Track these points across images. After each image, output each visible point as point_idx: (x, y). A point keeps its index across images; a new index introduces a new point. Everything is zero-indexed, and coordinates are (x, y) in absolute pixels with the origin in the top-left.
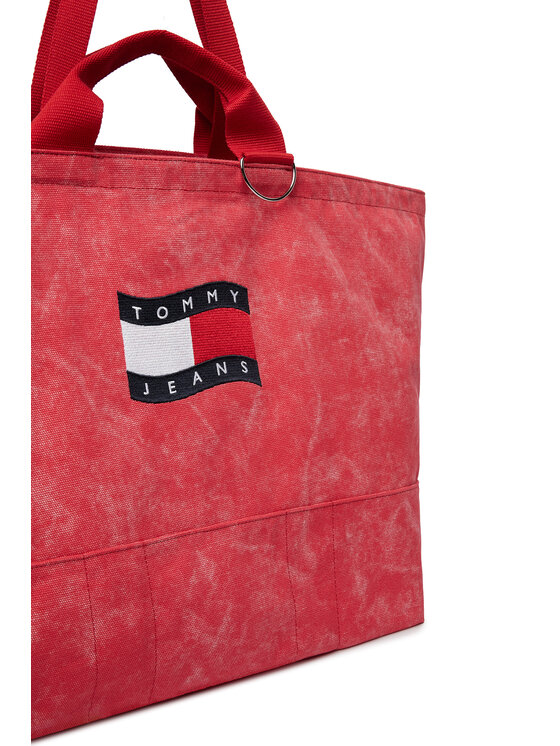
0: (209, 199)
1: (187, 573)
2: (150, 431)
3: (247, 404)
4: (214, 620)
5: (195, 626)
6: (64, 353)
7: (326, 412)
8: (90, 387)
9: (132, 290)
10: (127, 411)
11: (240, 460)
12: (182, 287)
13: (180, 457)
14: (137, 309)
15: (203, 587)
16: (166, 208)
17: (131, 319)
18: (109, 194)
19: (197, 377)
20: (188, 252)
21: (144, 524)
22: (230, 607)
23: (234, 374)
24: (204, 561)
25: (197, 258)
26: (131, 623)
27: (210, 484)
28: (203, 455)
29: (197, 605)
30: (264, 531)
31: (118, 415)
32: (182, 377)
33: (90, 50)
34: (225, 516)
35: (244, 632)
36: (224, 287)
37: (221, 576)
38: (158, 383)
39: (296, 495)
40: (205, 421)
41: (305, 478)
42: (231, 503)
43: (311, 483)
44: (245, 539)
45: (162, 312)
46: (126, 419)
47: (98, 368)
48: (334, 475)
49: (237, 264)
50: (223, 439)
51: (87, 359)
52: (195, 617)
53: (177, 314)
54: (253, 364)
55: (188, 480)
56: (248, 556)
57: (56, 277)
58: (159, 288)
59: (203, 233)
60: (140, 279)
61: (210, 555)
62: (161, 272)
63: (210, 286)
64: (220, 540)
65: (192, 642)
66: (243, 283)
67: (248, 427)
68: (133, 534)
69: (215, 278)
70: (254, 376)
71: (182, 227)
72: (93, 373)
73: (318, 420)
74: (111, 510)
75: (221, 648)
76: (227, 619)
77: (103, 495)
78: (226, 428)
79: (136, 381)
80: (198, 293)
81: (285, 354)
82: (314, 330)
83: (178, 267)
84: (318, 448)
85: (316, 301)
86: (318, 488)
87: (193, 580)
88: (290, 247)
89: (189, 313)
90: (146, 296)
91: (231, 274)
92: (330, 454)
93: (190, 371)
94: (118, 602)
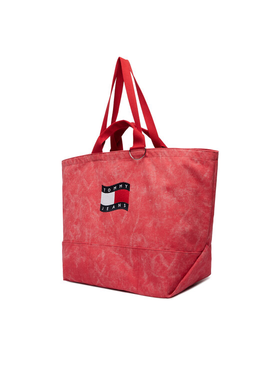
0: (124, 161)
1: (98, 254)
2: (101, 218)
3: (123, 215)
4: (101, 268)
5: (96, 267)
6: (89, 198)
7: (140, 221)
8: (91, 206)
9: (105, 185)
10: (98, 213)
11: (118, 230)
12: (114, 184)
13: (105, 226)
14: (105, 189)
15: (100, 258)
16: (114, 164)
17: (104, 192)
18: (105, 162)
19: (114, 207)
20: (116, 175)
21: (93, 240)
22: (105, 266)
23: (122, 207)
24: (103, 252)
25: (118, 177)
26: (84, 261)
27: (110, 234)
28: (110, 227)
29: (98, 262)
30: (120, 250)
31: (95, 213)
32: (111, 206)
34: (112, 244)
35: (108, 274)
36: (124, 184)
37: (105, 258)
38: (105, 207)
39: (129, 243)
40: (112, 218)
41: (131, 239)
42: (114, 241)
43: (133, 240)
44: (115, 251)
45: (109, 190)
46: (97, 215)
47: (95, 202)
48: (139, 240)
49: (128, 178)
50: (115, 223)
51: (93, 200)
52: (97, 265)
53: (112, 190)
54: (127, 205)
55: (106, 232)
56: (115, 256)
57: (93, 181)
58: (110, 184)
59: (120, 170)
60: (106, 182)
61: (105, 252)
62: (110, 180)
63: (120, 184)
64: (109, 249)
65: (96, 271)
66: (129, 183)
67: (122, 222)
68: (90, 241)
69: (122, 182)
70: (127, 208)
71: (116, 169)
72: (93, 203)
73: (137, 223)
74: (87, 234)
75: (102, 276)
76: (104, 269)
77: (86, 231)
78: (117, 220)
80: (118, 185)
81: (134, 203)
82: (143, 197)
83: (114, 179)
84: (135, 231)
85: (145, 188)
86: (135, 242)
87: (99, 256)
89: (115, 190)
90: (107, 186)
91: (126, 181)
92: (139, 233)
93: (112, 205)
94: (83, 255)
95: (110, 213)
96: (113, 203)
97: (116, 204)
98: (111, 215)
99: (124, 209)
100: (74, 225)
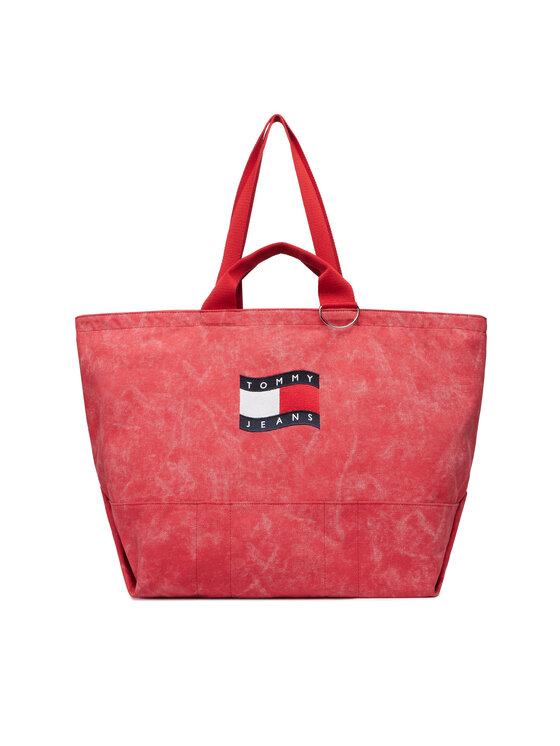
0: (300, 328)
1: (254, 524)
2: (246, 445)
3: (308, 438)
4: (266, 553)
5: (253, 553)
6: (205, 402)
7: (360, 448)
8: (217, 419)
9: (248, 374)
10: (235, 434)
11: (299, 469)
12: (278, 372)
13: (261, 462)
14: (249, 383)
15: (263, 534)
16: (273, 334)
17: (246, 388)
18: (242, 329)
19: (279, 420)
20: (283, 355)
21: (234, 493)
22: (277, 548)
23: (303, 421)
24: (265, 519)
25: (288, 358)
26: (216, 543)
27: (278, 479)
28: (275, 463)
29: (256, 542)
30: (308, 511)
31: (229, 435)
32: (270, 420)
33: (243, 257)
34: (284, 498)
35: (286, 566)
36: (303, 374)
37: (274, 531)
38: (256, 422)
39: (332, 495)
40: (279, 445)
41: (339, 485)
42: (290, 492)
43: (344, 489)
44: (296, 513)
45: (264, 384)
46: (235, 439)
47: (224, 411)
48: (361, 486)
49: (314, 362)
50: (290, 455)
51: (219, 407)
52: (254, 548)
53: (271, 386)
54: (316, 416)
55: (265, 475)
56: (296, 523)
57: (210, 368)
58: (263, 373)
59: (293, 346)
60: (253, 369)
61: (270, 517)
62: (265, 365)
63: (295, 373)
64: (278, 510)
65: (251, 562)
66: (317, 372)
67: (308, 451)
68: (226, 498)
69: (298, 369)
70: (316, 422)
71: (280, 343)
72: (221, 413)
73: (353, 451)
74: (215, 482)
75: (269, 571)
76: (274, 555)
77: (212, 474)
78: (292, 449)
79: (244, 419)
80: (287, 376)
81: (337, 411)
82: (359, 399)
83: (276, 362)
84: (350, 469)
85: (364, 383)
86: (348, 491)
87: (256, 528)
88: (351, 353)
89: (279, 386)
90: (255, 377)
91: (309, 368)
92: (360, 472)
93: (276, 417)
94: (210, 530)
95: (273, 435)
96: (276, 411)
97: (285, 415)
98: (274, 437)
99: (311, 423)
100: (169, 463)
